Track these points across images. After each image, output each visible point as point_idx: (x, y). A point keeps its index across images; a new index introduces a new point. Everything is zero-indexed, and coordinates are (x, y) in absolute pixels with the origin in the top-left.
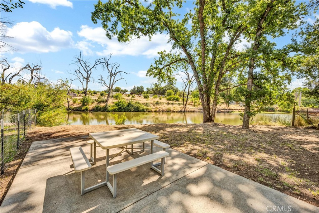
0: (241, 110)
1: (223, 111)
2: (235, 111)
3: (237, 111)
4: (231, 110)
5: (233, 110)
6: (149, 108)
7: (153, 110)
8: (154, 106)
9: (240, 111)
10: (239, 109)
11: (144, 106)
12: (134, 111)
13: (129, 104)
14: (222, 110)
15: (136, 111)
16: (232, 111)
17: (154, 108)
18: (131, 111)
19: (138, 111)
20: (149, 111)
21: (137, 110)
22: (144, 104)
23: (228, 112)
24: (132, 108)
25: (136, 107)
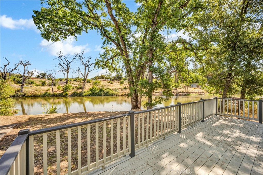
0: (197, 93)
1: (181, 94)
2: (192, 93)
3: (194, 93)
4: (188, 93)
5: (190, 93)
6: (117, 92)
7: (120, 94)
8: (122, 90)
9: (196, 93)
10: (196, 92)
11: (113, 91)
12: (104, 96)
13: (101, 90)
14: (180, 93)
15: (106, 96)
16: (189, 94)
17: (121, 93)
18: (101, 96)
19: (108, 95)
20: (117, 96)
21: (107, 94)
22: (114, 89)
23: (186, 95)
24: (103, 93)
25: (106, 92)
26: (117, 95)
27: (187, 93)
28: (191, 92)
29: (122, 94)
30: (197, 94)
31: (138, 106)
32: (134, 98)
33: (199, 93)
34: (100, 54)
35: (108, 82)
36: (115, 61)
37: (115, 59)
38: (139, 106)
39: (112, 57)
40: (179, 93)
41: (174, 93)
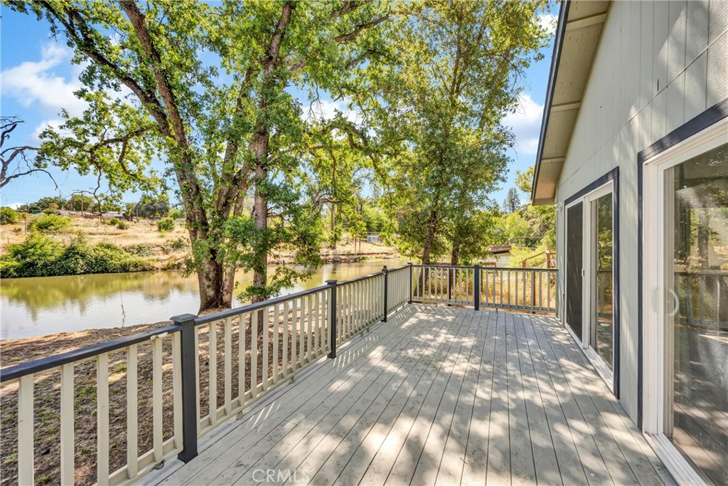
0: (380, 255)
1: (345, 259)
2: (369, 256)
3: (373, 256)
4: (361, 256)
5: (365, 256)
6: (144, 259)
7: (158, 265)
8: (166, 252)
9: (378, 256)
10: (378, 254)
11: (129, 254)
12: (86, 272)
13: (71, 252)
14: (343, 257)
15: (98, 272)
16: (364, 258)
17: (164, 260)
18: (74, 273)
19: (105, 271)
20: (144, 270)
21: (100, 267)
22: (133, 248)
23: (355, 261)
24: (81, 262)
25: (96, 259)
26: (146, 269)
27: (359, 256)
28: (366, 253)
29: (166, 263)
30: (380, 257)
31: (222, 299)
32: (208, 275)
33: (384, 255)
34: (67, 116)
35: (109, 222)
36: (134, 150)
37: (136, 145)
38: (226, 298)
39: (124, 135)
40: (340, 256)
41: (329, 256)
